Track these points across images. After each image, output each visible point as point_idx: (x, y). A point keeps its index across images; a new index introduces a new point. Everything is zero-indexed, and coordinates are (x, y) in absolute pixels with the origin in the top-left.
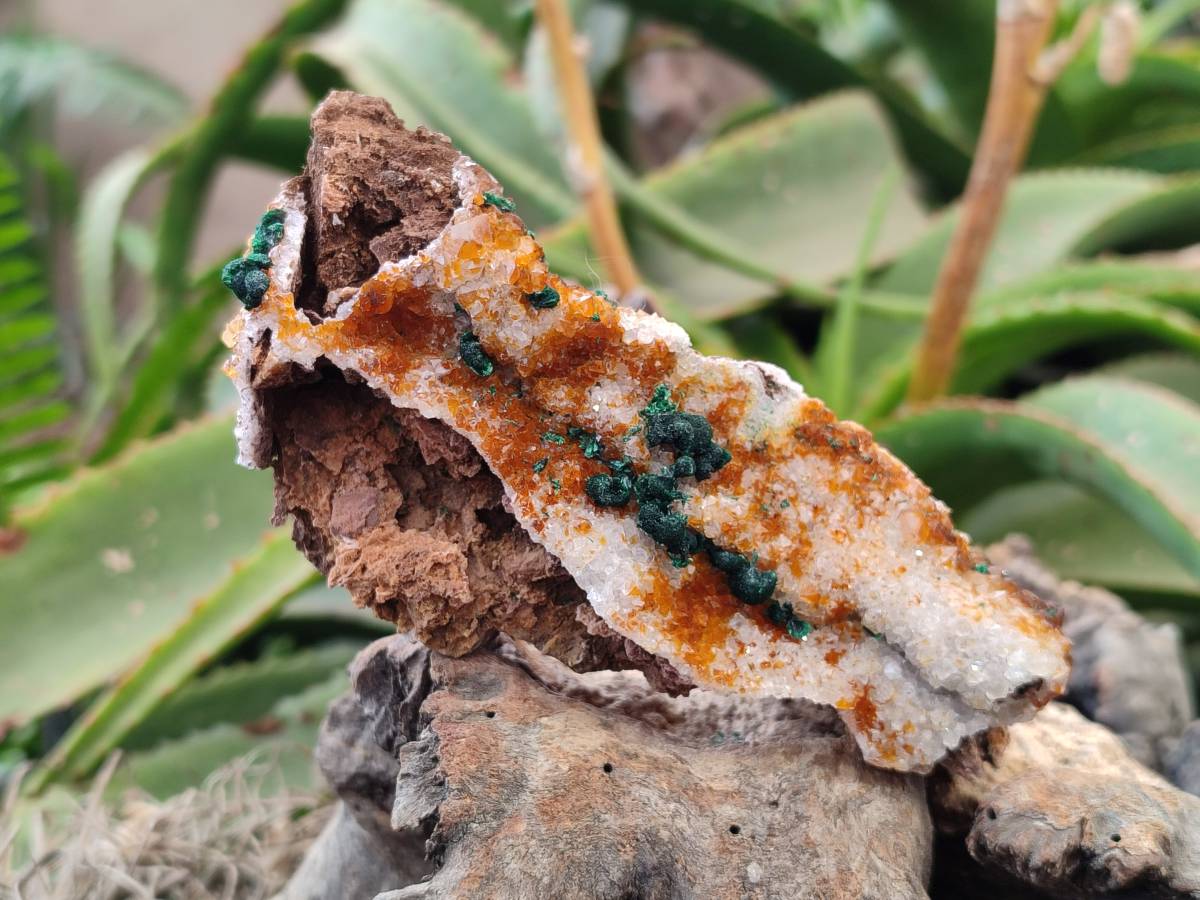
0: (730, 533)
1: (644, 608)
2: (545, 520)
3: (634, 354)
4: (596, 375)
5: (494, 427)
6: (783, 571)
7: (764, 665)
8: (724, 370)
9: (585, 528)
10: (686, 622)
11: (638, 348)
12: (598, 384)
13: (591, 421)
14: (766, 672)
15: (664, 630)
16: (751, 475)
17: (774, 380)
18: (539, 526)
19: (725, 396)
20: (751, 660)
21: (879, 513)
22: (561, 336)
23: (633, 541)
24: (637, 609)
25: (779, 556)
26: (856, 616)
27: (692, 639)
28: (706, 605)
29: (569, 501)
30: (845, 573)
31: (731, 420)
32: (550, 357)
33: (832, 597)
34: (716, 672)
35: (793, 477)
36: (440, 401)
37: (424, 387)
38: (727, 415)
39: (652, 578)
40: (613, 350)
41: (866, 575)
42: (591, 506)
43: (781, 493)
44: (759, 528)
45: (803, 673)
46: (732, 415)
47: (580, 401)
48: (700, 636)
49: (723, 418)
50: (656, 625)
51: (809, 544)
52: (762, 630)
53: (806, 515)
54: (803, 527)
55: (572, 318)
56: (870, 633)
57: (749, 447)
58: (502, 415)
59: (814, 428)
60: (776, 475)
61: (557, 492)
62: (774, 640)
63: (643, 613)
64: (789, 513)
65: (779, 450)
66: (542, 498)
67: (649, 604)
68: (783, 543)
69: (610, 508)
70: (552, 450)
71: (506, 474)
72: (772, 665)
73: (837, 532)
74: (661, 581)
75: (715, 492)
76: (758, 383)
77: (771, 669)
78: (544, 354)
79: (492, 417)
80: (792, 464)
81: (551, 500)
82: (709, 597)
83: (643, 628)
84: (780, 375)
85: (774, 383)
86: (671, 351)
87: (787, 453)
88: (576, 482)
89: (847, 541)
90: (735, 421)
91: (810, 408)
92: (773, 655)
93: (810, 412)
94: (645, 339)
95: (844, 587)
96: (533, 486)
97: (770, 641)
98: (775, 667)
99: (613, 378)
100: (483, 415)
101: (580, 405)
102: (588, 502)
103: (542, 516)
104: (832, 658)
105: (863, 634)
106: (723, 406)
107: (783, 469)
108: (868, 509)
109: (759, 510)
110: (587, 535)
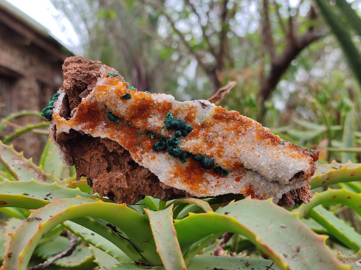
0: (196, 150)
1: (175, 177)
2: (142, 159)
3: (158, 106)
4: (148, 114)
5: (122, 136)
6: (216, 157)
7: (216, 186)
8: (187, 105)
9: (154, 158)
10: (189, 179)
11: (159, 104)
12: (150, 117)
13: (150, 128)
14: (217, 188)
15: (182, 182)
16: (202, 132)
17: (204, 104)
18: (140, 161)
19: (188, 111)
20: (212, 185)
21: (244, 134)
22: (134, 106)
23: (169, 159)
24: (173, 178)
25: (213, 153)
26: (242, 166)
27: (191, 183)
28: (195, 172)
29: (148, 152)
30: (235, 154)
31: (192, 118)
32: (133, 113)
33: (232, 161)
34: (201, 191)
35: (215, 130)
36: (105, 133)
37: (100, 130)
38: (191, 117)
39: (176, 168)
40: (152, 106)
41: (241, 152)
42: (155, 152)
43: (212, 135)
44: (205, 146)
45: (229, 186)
46: (192, 117)
47: (146, 123)
48: (194, 181)
49: (190, 118)
50: (179, 181)
51: (223, 148)
52: (214, 176)
53: (220, 139)
54: (220, 143)
55: (137, 100)
56: (248, 170)
57: (200, 124)
58: (124, 132)
59: (219, 114)
60: (210, 130)
61: (144, 150)
62: (218, 178)
63: (175, 179)
64: (216, 140)
65: (210, 123)
66: (140, 153)
67: (176, 175)
68: (213, 149)
69: (160, 151)
70: (141, 139)
71: (129, 148)
72: (218, 185)
73: (230, 142)
74: (179, 168)
75: (190, 139)
76: (200, 106)
77: (218, 187)
78: (131, 112)
79: (121, 133)
80: (214, 126)
81: (143, 153)
82: (196, 170)
83: (176, 183)
84: (207, 102)
85: (205, 105)
86: (169, 102)
87: (212, 124)
88: (149, 146)
89: (234, 144)
90: (194, 118)
91: (217, 109)
92: (218, 182)
94: (160, 101)
95: (235, 157)
96: (137, 150)
97: (217, 179)
98: (219, 185)
99: (154, 114)
100: (118, 134)
101: (146, 124)
102: (154, 151)
103: (141, 158)
104: (238, 180)
105: (246, 170)
106: (188, 114)
107: (212, 129)
108: (240, 134)
109: (205, 141)
110: (155, 160)
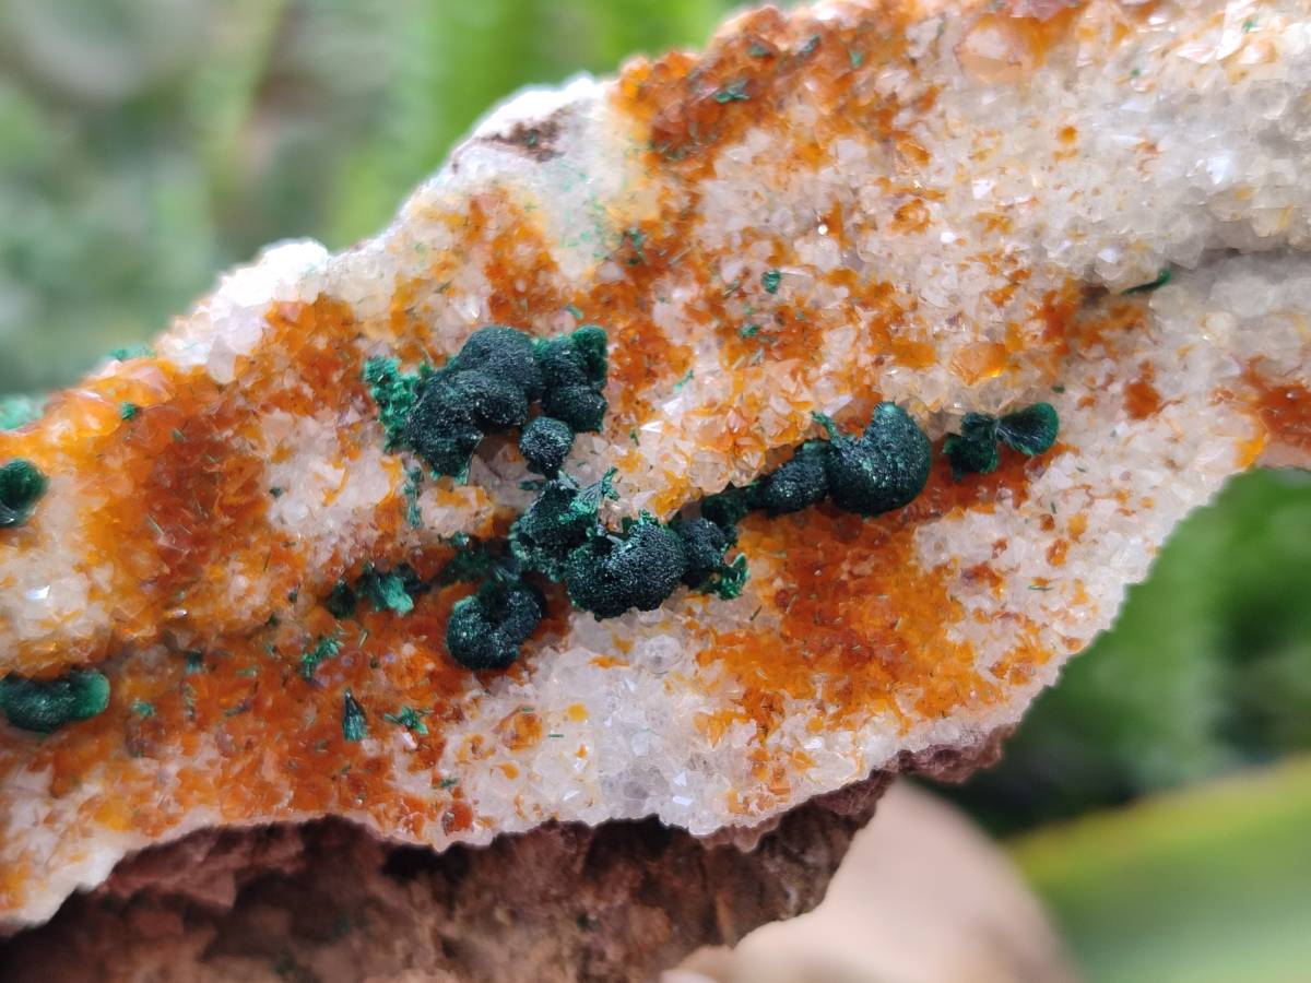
0: (743, 441)
1: (765, 730)
2: (458, 794)
3: (265, 383)
4: (250, 487)
5: (211, 763)
6: (896, 381)
7: (1056, 555)
8: (432, 216)
9: (525, 728)
10: (856, 657)
11: (257, 366)
12: (275, 492)
13: (334, 559)
14: (1076, 568)
15: (837, 716)
16: (673, 302)
17: (528, 126)
18: (460, 817)
19: (480, 257)
20: (1028, 574)
21: (925, 101)
22: (114, 509)
23: (624, 647)
24: (756, 744)
25: (862, 372)
26: (1094, 293)
27: (893, 671)
28: (852, 585)
29: (458, 716)
30: (992, 261)
31: (535, 272)
32: (143, 560)
33: (1017, 318)
34: (998, 670)
35: (737, 223)
36: (86, 833)
37: (42, 841)
38: (520, 273)
39: (718, 668)
40: (221, 420)
41: (1025, 218)
42: (496, 681)
43: (747, 273)
44: (778, 372)
45: (1127, 486)
46: (528, 265)
47: (280, 551)
48: (903, 644)
49: (521, 286)
50: (813, 729)
51: (883, 290)
52: (987, 506)
53: (822, 251)
54: (841, 277)
55: (92, 459)
56: (1147, 289)
57: (614, 273)
58: (202, 726)
59: (672, 106)
60: (707, 256)
61: (424, 729)
62: (1022, 495)
63: (773, 739)
64: (794, 284)
65: (665, 213)
66: (413, 769)
67: (763, 710)
68: (841, 346)
69: (528, 645)
70: (339, 677)
71: (321, 796)
72: (1066, 537)
73: (900, 216)
74: (739, 648)
75: (645, 411)
76: (515, 163)
77: (1073, 549)
78: (130, 569)
79: (188, 751)
80: (709, 209)
81: (429, 754)
82: (845, 566)
83: (803, 760)
84: (531, 105)
85: (535, 132)
86: (311, 298)
87: (678, 204)
88: (432, 675)
89: (934, 208)
90: (544, 265)
91: (632, 91)
92: (1048, 524)
93: (640, 97)
94: (245, 337)
95: (1017, 279)
96: (378, 766)
97: (1017, 506)
98: (1076, 533)
99: (282, 454)
100: (172, 769)
101: (288, 558)
102: (485, 681)
103: (446, 795)
104: (1143, 402)
105: (1136, 301)
106: (496, 270)
107: (708, 233)
108: (902, 118)
109: (744, 341)
110: (545, 733)
